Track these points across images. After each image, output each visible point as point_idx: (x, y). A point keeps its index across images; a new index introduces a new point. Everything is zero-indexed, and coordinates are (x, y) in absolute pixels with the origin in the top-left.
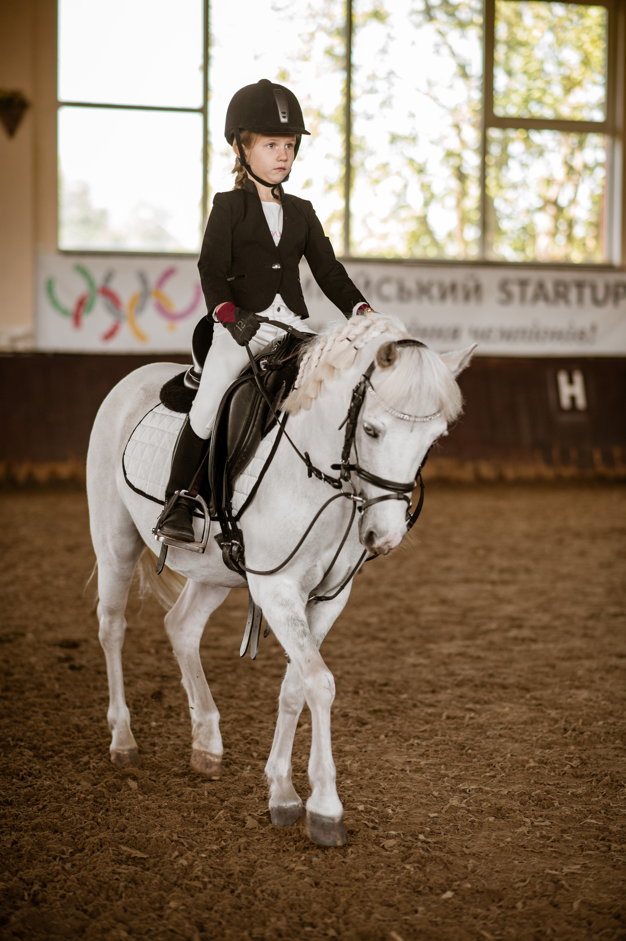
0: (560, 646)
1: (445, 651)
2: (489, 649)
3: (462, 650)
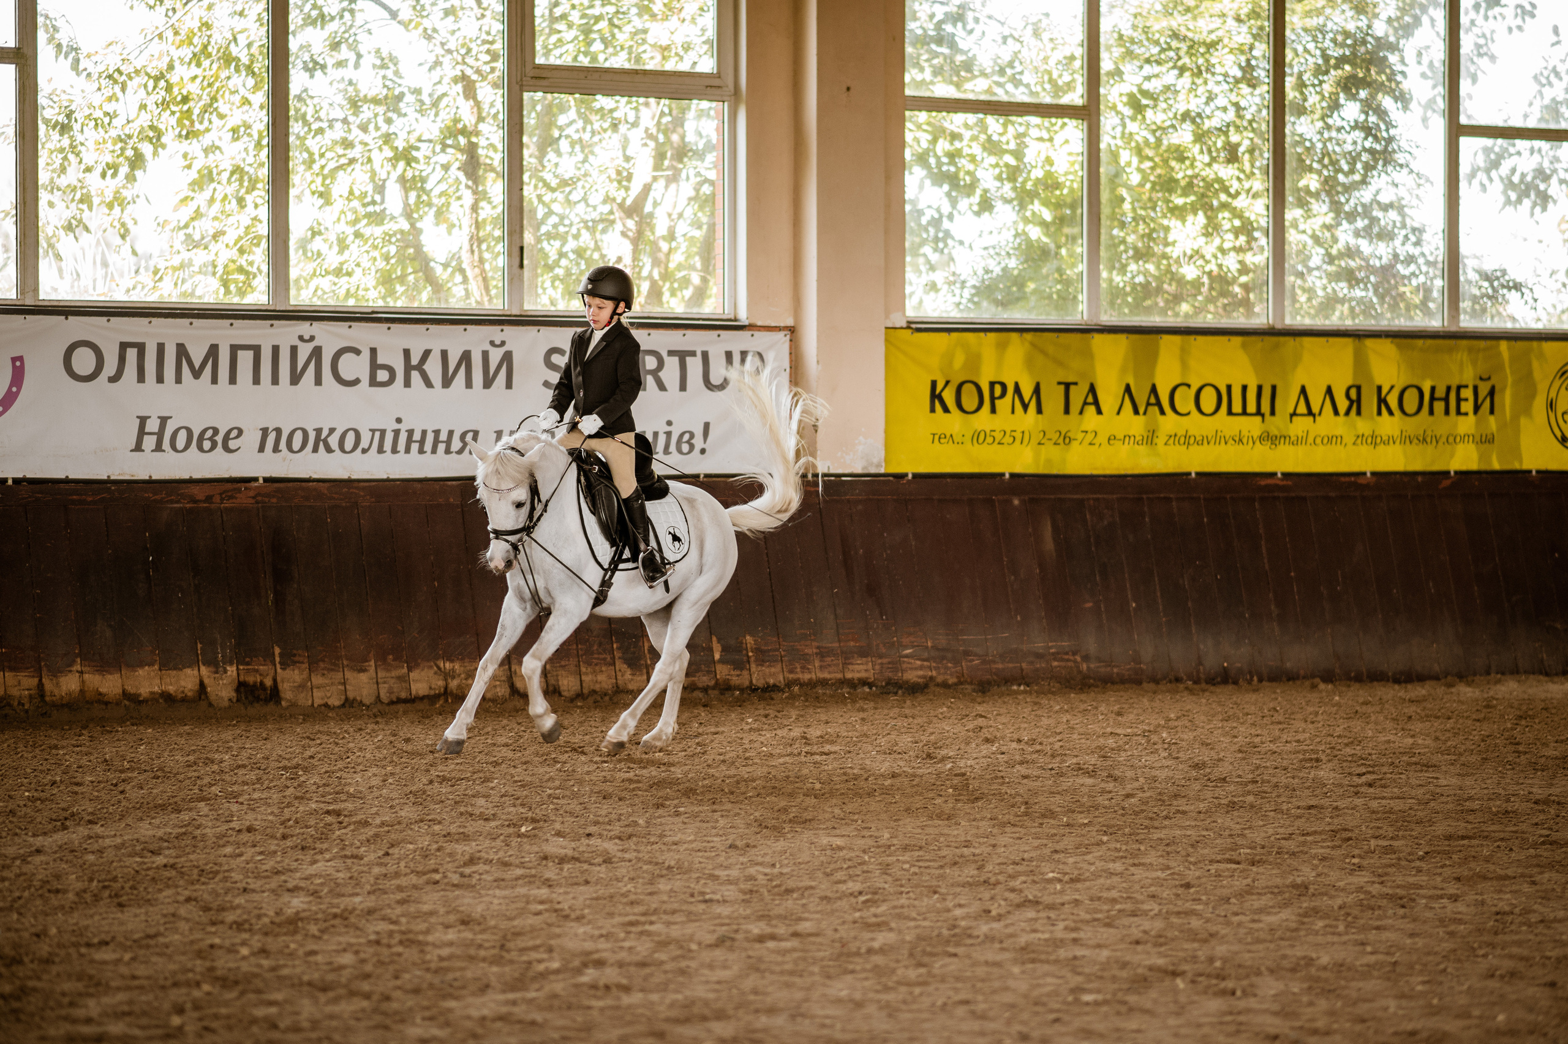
0: (672, 997)
1: (475, 1013)
2: (550, 1008)
3: (504, 1010)
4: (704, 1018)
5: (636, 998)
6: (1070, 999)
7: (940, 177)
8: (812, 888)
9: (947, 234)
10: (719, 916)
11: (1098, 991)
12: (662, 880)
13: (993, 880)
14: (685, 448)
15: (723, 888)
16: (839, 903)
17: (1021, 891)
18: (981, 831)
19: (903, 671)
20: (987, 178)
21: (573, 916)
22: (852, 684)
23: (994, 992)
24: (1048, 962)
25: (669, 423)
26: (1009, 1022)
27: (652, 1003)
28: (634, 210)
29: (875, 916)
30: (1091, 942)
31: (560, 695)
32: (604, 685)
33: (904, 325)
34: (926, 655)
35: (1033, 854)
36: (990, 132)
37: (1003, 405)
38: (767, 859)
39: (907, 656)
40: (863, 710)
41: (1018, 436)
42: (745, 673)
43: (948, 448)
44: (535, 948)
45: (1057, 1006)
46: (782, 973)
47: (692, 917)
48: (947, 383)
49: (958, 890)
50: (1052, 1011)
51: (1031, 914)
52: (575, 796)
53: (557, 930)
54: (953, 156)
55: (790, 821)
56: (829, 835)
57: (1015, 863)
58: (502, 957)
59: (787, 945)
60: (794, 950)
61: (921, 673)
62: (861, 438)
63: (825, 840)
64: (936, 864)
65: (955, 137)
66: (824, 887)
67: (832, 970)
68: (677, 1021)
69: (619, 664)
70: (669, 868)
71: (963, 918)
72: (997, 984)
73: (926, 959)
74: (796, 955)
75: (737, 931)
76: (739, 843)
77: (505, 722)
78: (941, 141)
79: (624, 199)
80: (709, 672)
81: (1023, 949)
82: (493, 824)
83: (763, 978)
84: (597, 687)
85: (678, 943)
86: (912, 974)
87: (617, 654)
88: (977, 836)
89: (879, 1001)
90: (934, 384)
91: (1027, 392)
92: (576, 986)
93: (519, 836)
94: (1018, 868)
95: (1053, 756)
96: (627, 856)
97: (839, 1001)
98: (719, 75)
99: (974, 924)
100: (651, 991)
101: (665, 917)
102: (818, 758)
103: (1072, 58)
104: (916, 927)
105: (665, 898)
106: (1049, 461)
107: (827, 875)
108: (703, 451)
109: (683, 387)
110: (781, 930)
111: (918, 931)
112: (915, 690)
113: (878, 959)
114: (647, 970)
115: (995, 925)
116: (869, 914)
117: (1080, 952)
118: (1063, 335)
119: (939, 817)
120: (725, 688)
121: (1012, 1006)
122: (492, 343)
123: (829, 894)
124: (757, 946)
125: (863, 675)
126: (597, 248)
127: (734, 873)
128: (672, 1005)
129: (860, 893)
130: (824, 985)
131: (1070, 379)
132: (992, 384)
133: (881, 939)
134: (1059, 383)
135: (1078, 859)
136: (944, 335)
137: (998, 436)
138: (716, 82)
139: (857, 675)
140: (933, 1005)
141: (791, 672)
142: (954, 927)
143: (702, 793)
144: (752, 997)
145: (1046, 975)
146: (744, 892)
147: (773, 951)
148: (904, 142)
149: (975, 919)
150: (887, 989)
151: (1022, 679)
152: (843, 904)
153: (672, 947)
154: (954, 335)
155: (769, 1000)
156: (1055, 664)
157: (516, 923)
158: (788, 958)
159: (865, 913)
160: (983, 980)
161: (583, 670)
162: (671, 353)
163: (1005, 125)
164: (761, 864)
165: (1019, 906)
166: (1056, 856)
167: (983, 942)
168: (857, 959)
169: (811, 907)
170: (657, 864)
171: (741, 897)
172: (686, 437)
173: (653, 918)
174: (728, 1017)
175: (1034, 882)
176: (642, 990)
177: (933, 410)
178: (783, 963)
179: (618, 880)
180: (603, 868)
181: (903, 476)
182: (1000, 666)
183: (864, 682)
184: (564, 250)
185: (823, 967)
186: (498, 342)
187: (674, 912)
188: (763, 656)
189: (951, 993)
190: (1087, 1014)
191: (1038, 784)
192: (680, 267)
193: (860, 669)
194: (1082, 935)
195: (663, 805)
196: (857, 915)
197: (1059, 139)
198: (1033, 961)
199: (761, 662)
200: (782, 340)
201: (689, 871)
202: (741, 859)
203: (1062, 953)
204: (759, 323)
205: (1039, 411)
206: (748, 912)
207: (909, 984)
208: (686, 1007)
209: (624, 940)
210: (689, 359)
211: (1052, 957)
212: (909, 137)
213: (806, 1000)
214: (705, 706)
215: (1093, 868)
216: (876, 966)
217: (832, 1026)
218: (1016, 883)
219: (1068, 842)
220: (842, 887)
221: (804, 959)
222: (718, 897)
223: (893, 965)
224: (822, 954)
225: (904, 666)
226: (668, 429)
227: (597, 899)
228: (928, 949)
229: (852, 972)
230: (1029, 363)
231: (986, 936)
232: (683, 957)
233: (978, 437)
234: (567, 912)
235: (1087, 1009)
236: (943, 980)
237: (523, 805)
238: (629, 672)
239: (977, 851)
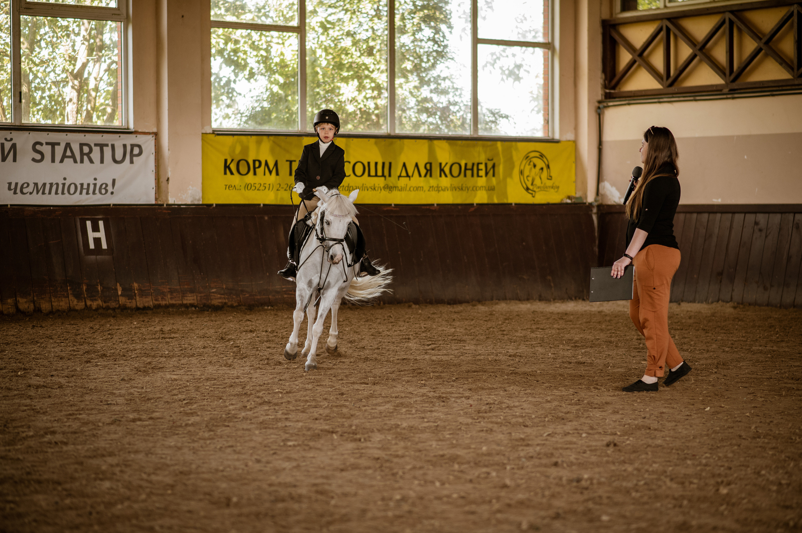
4: (103, 456)
5: (71, 447)
6: (282, 444)
7: (229, 62)
8: (160, 398)
9: (233, 90)
10: (114, 411)
11: (296, 441)
12: (87, 395)
13: (249, 393)
14: (103, 191)
15: (117, 398)
16: (173, 404)
17: (262, 397)
18: (245, 371)
19: (211, 300)
20: (252, 63)
21: (41, 411)
22: (186, 306)
23: (245, 442)
24: (273, 428)
25: (95, 179)
26: (251, 455)
27: (78, 450)
28: (78, 75)
29: (191, 409)
30: (294, 420)
31: (41, 312)
32: (63, 307)
33: (211, 132)
34: (222, 292)
35: (270, 381)
36: (253, 40)
37: (260, 171)
38: (140, 385)
39: (213, 293)
40: (191, 318)
41: (267, 186)
42: (134, 301)
43: (233, 192)
44: (22, 426)
45: (275, 447)
46: (143, 435)
47: (100, 411)
48: (232, 160)
49: (232, 397)
50: (272, 450)
51: (266, 408)
52: (47, 358)
53: (33, 418)
54: (235, 51)
55: (152, 368)
56: (171, 374)
57: (260, 385)
58: (4, 430)
59: (147, 423)
60: (150, 425)
61: (220, 301)
62: (190, 187)
63: (168, 376)
64: (222, 387)
65: (236, 42)
66: (167, 397)
67: (168, 434)
68: (90, 457)
69: (71, 297)
70: (91, 390)
71: (233, 410)
72: (247, 438)
73: (214, 428)
74: (150, 427)
75: (122, 417)
76: (126, 378)
77: (13, 325)
78: (229, 44)
79: (73, 70)
80: (115, 301)
81: (261, 423)
82: (4, 371)
83: (134, 437)
84: (60, 308)
85: (93, 423)
86: (207, 435)
87: (70, 292)
88: (243, 374)
89: (189, 447)
90: (226, 161)
91: (271, 165)
92: (40, 443)
93: (17, 376)
94: (262, 388)
95: (282, 338)
96: (70, 385)
97: (170, 447)
98: (118, 9)
99: (238, 412)
100: (78, 444)
101: (87, 412)
102: (168, 340)
103: (293, 4)
104: (210, 414)
105: (88, 403)
106: (282, 199)
107: (169, 392)
108: (112, 193)
109: (102, 161)
110: (144, 417)
111: (211, 416)
112: (217, 309)
113: (191, 429)
114: (77, 435)
115: (248, 413)
116: (187, 409)
117: (288, 424)
118: (289, 138)
119: (225, 366)
120: (123, 308)
121: (254, 448)
122: (6, 139)
123: (169, 400)
124: (132, 423)
125: (192, 302)
126: (60, 95)
127: (123, 392)
128: (87, 450)
129: (184, 400)
130: (164, 440)
131: (292, 159)
132: (254, 161)
133: (193, 419)
134: (287, 161)
135: (291, 383)
136: (231, 137)
137: (258, 186)
138: (117, 12)
139: (189, 302)
140: (216, 448)
141: (156, 300)
142: (229, 414)
143: (110, 356)
144: (127, 446)
145: (271, 434)
146: (127, 400)
147: (140, 426)
148: (210, 43)
149: (239, 410)
150: (194, 441)
151: (270, 303)
152: (176, 404)
153: (90, 425)
154: (236, 137)
155: (135, 447)
156: (286, 296)
157: (13, 415)
158: (147, 429)
159: (186, 409)
160: (241, 437)
161: (53, 300)
162: (96, 145)
163: (260, 36)
164: (136, 387)
165: (260, 404)
166: (281, 382)
167: (242, 420)
168: (180, 429)
169: (160, 406)
170: (85, 388)
171: (126, 402)
172: (104, 186)
173: (81, 412)
174: (115, 455)
175: (269, 394)
176: (74, 444)
177: (225, 173)
178: (144, 431)
179: (65, 396)
180: (58, 390)
181: (212, 205)
182: (259, 297)
183: (192, 305)
184: (44, 95)
185: (163, 432)
186: (9, 139)
187: (92, 409)
188: (143, 293)
189: (225, 443)
190: (289, 450)
191: (275, 350)
192: (102, 105)
193: (190, 299)
194: (290, 416)
195: (90, 362)
196: (182, 409)
197: (287, 43)
198: (266, 428)
199: (141, 296)
200: (151, 140)
201: (101, 391)
202: (127, 385)
203: (280, 424)
204: (140, 131)
205: (277, 174)
206: (129, 408)
207: (205, 439)
208: (94, 451)
209: (66, 422)
210: (105, 148)
211: (275, 426)
212: (213, 41)
213: (154, 447)
214: (114, 317)
215: (298, 387)
216: (190, 431)
217: (166, 458)
218: (260, 394)
219: (286, 376)
220: (176, 397)
221: (155, 429)
222: (114, 402)
223: (197, 431)
224: (163, 426)
225: (212, 297)
226: (95, 182)
227: (54, 404)
228: (215, 424)
229: (177, 434)
230: (272, 151)
231: (244, 418)
232: (95, 429)
233: (248, 187)
234: (39, 410)
235: (290, 448)
236: (221, 437)
237: (20, 362)
238: (76, 301)
239: (242, 381)
